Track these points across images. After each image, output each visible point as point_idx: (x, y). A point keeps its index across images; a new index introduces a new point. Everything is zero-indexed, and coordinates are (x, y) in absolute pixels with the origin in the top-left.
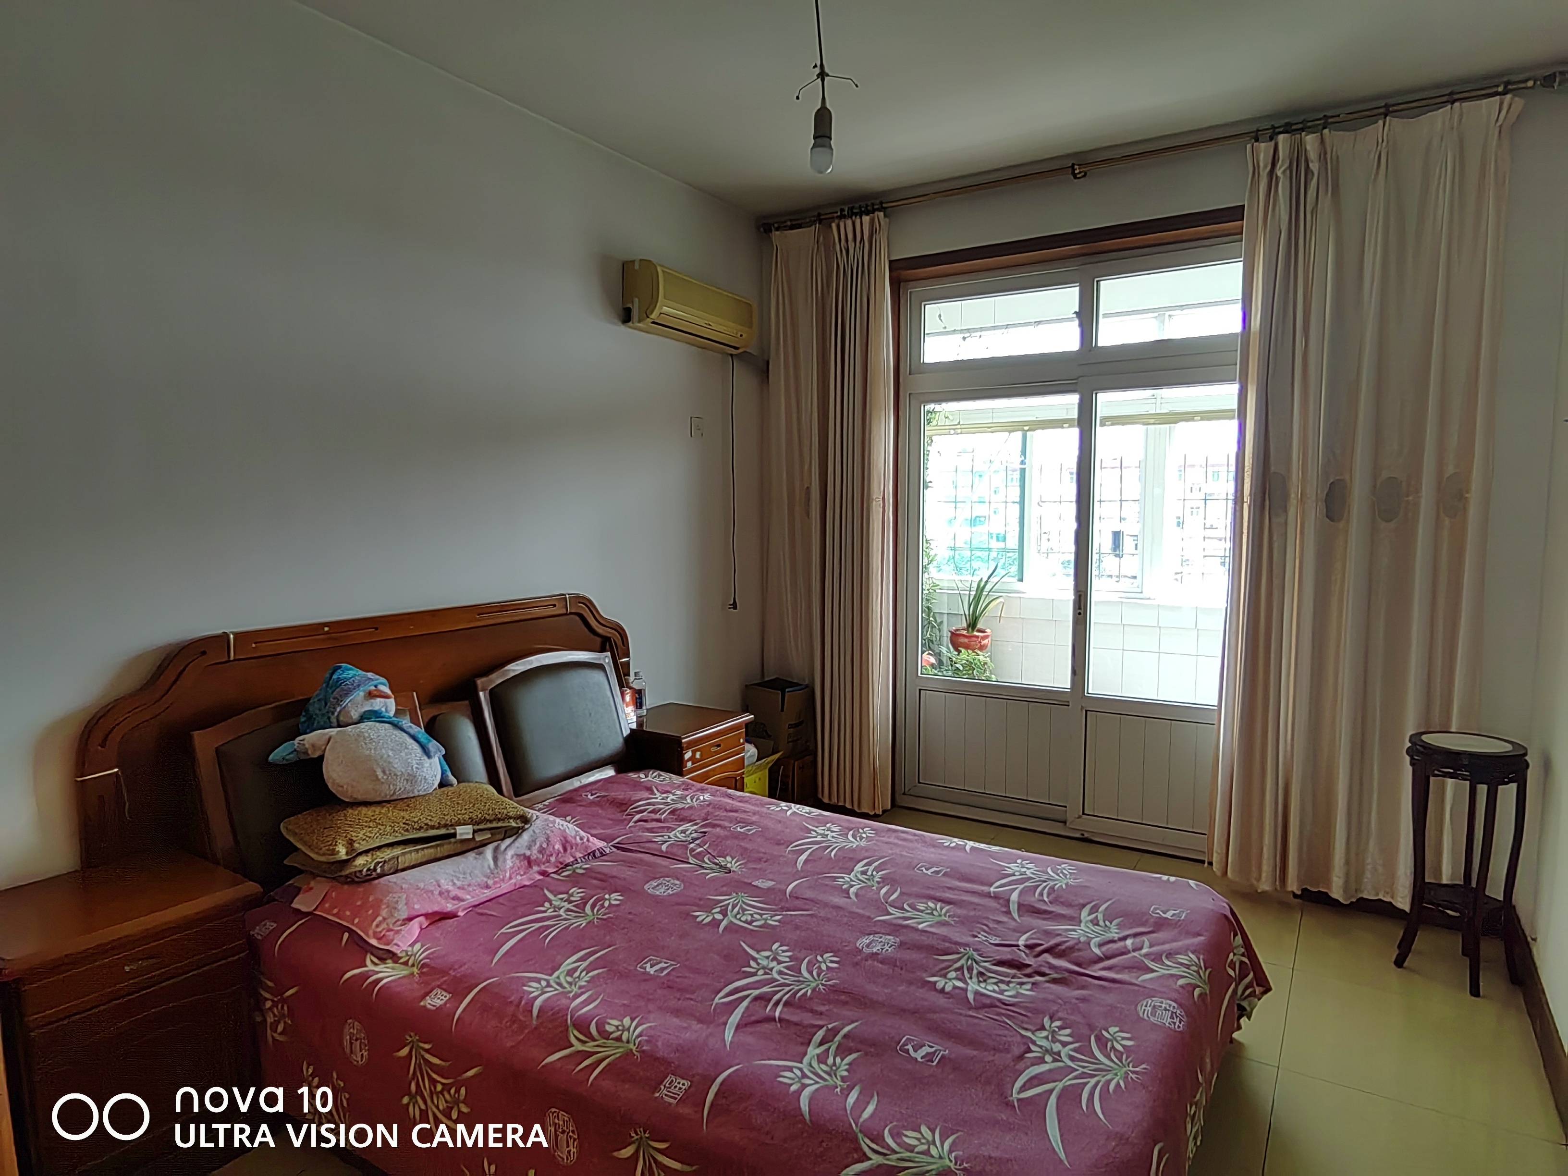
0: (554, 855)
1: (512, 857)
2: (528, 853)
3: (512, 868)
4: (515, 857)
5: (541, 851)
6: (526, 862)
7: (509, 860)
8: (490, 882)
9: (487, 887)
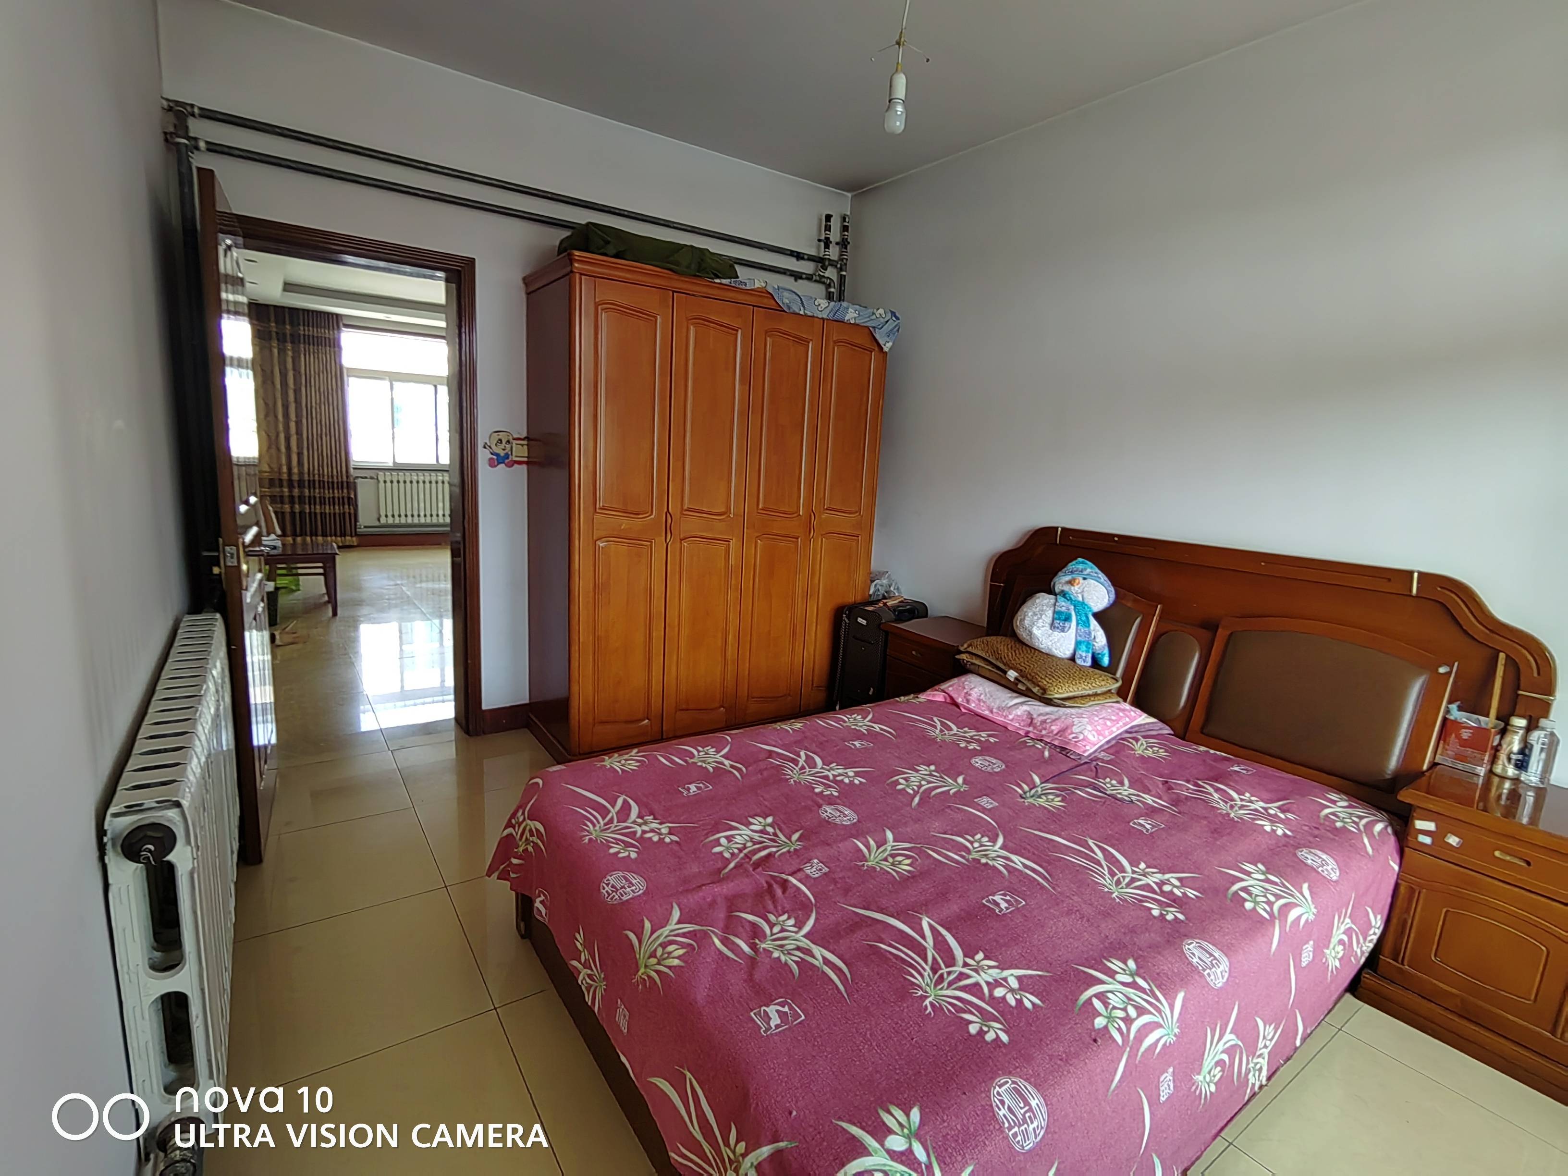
0: (1047, 731)
1: (1026, 711)
2: (1035, 716)
3: (1018, 716)
4: (1026, 713)
5: (1044, 722)
6: (1030, 721)
7: (1021, 711)
8: (995, 710)
9: (991, 712)
